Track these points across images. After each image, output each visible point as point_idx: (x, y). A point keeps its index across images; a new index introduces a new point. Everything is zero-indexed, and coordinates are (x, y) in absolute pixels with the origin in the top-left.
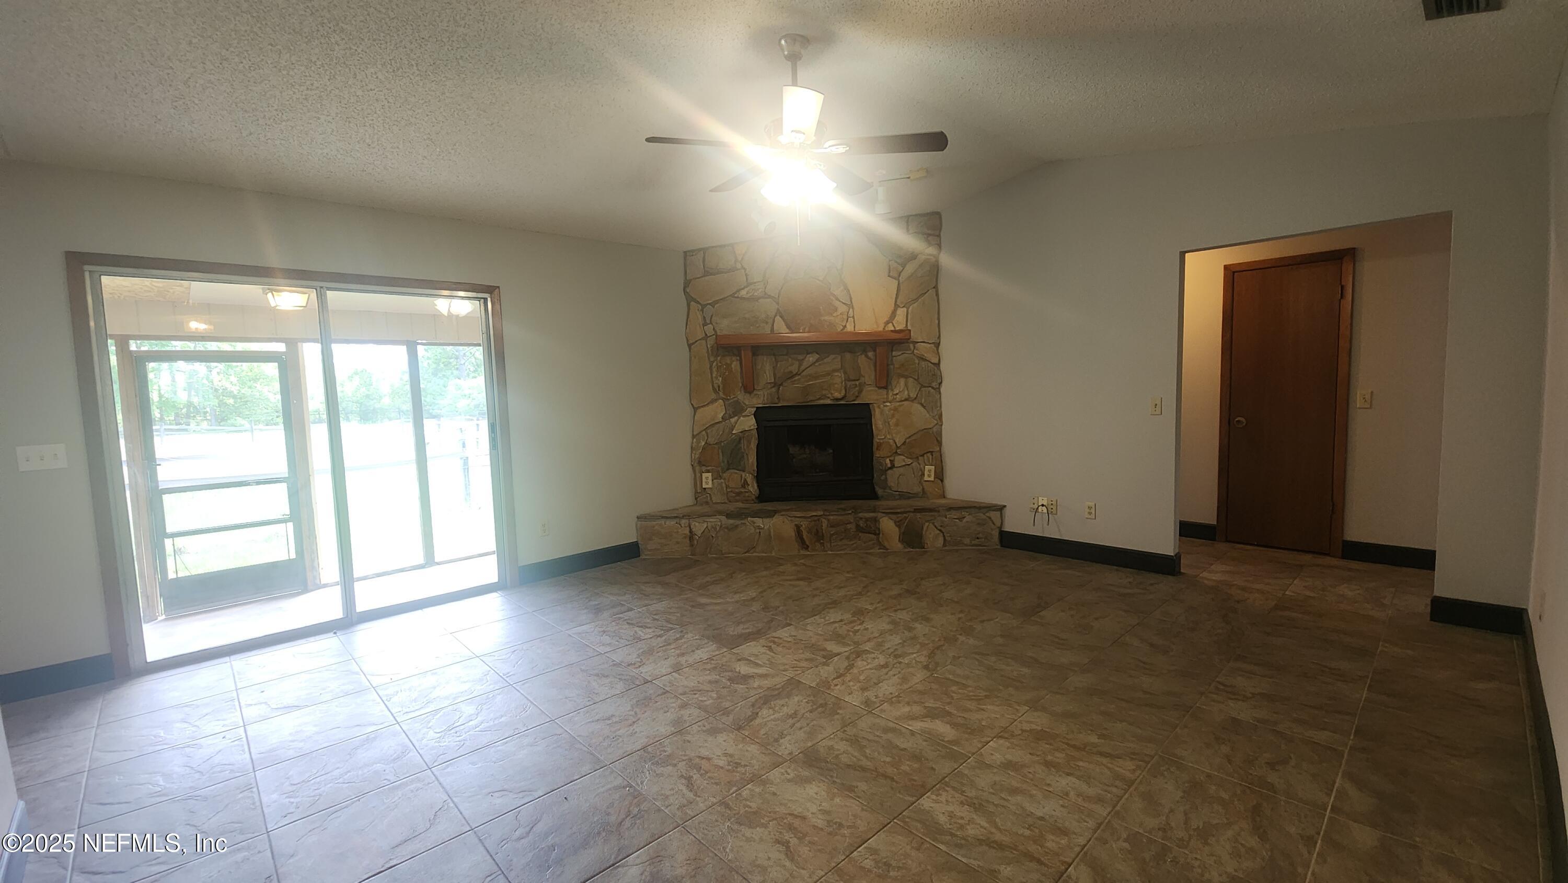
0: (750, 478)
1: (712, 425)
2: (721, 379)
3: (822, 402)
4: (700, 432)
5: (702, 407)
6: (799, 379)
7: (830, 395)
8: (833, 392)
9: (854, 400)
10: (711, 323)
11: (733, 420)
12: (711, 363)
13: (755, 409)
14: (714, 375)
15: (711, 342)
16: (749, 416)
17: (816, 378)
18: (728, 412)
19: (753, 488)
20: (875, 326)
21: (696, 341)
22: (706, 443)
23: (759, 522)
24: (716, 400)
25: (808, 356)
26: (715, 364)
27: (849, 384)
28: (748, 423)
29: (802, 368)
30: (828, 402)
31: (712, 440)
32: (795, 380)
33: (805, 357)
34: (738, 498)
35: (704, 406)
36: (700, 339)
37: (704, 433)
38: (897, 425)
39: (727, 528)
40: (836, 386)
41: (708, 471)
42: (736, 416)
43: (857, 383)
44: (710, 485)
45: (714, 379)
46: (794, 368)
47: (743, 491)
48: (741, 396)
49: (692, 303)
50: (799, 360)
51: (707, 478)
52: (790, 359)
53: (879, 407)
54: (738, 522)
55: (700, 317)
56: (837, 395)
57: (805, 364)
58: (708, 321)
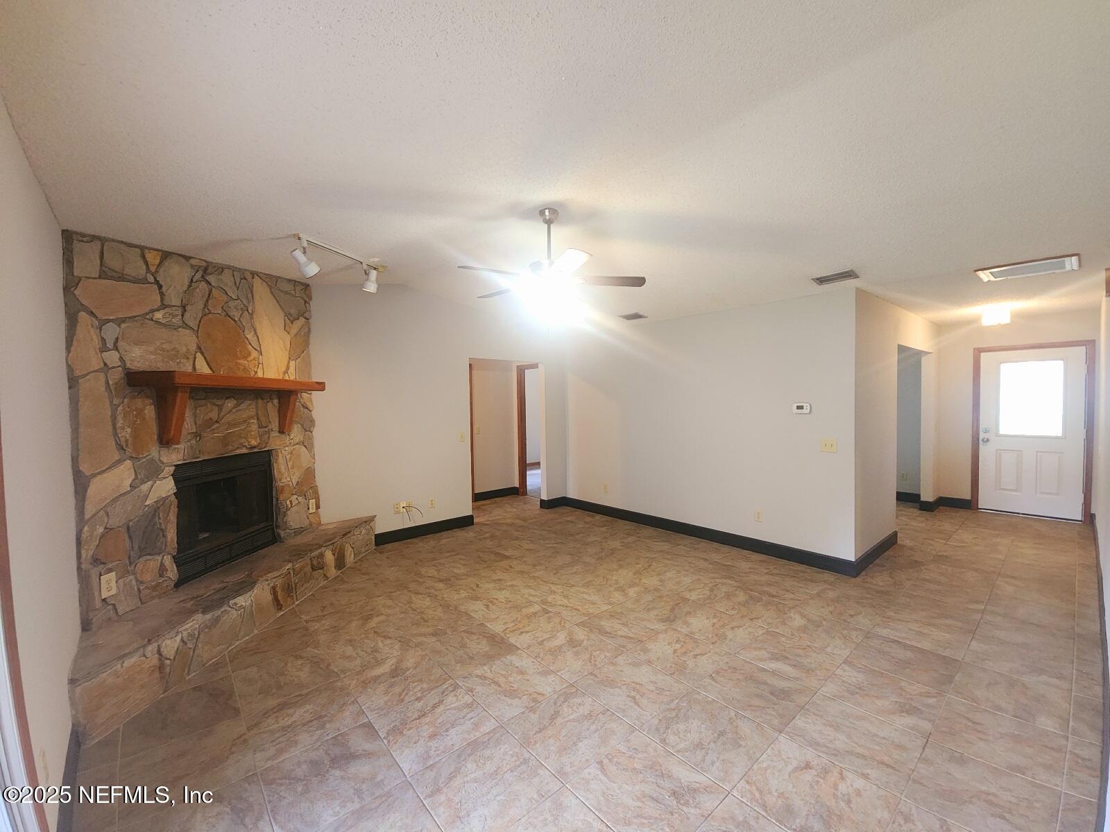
0: (168, 561)
1: (115, 500)
2: (129, 430)
3: (238, 452)
4: (97, 513)
5: (100, 473)
6: (218, 428)
7: (246, 444)
8: (250, 440)
9: (265, 447)
10: (116, 348)
11: (145, 487)
12: (114, 408)
13: (174, 468)
14: (119, 425)
15: (116, 376)
16: (166, 477)
17: (235, 425)
18: (139, 476)
19: (173, 573)
20: (277, 375)
21: (89, 373)
22: (106, 528)
23: (242, 601)
24: (119, 462)
25: (227, 401)
26: (120, 408)
27: (261, 430)
28: (166, 487)
29: (222, 414)
30: (244, 451)
31: (114, 522)
32: (213, 429)
33: (224, 403)
34: (154, 594)
35: (103, 471)
36: (94, 371)
37: (102, 513)
38: (293, 468)
39: (206, 627)
40: (252, 433)
41: (110, 571)
42: (150, 480)
43: (267, 429)
44: (114, 592)
45: (119, 431)
46: (214, 415)
47: (161, 581)
48: (154, 451)
49: (82, 315)
50: (218, 405)
51: (108, 582)
52: (209, 405)
53: (281, 452)
54: (217, 613)
55: (95, 337)
56: (254, 443)
57: (225, 410)
58: (110, 345)
